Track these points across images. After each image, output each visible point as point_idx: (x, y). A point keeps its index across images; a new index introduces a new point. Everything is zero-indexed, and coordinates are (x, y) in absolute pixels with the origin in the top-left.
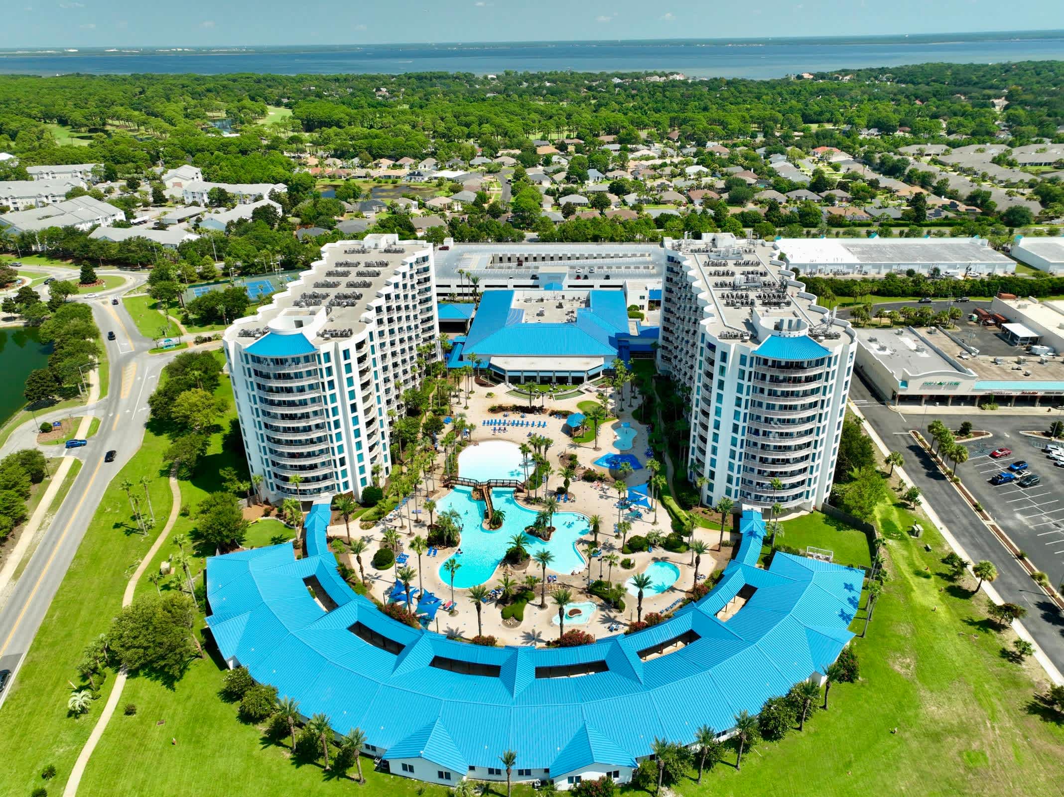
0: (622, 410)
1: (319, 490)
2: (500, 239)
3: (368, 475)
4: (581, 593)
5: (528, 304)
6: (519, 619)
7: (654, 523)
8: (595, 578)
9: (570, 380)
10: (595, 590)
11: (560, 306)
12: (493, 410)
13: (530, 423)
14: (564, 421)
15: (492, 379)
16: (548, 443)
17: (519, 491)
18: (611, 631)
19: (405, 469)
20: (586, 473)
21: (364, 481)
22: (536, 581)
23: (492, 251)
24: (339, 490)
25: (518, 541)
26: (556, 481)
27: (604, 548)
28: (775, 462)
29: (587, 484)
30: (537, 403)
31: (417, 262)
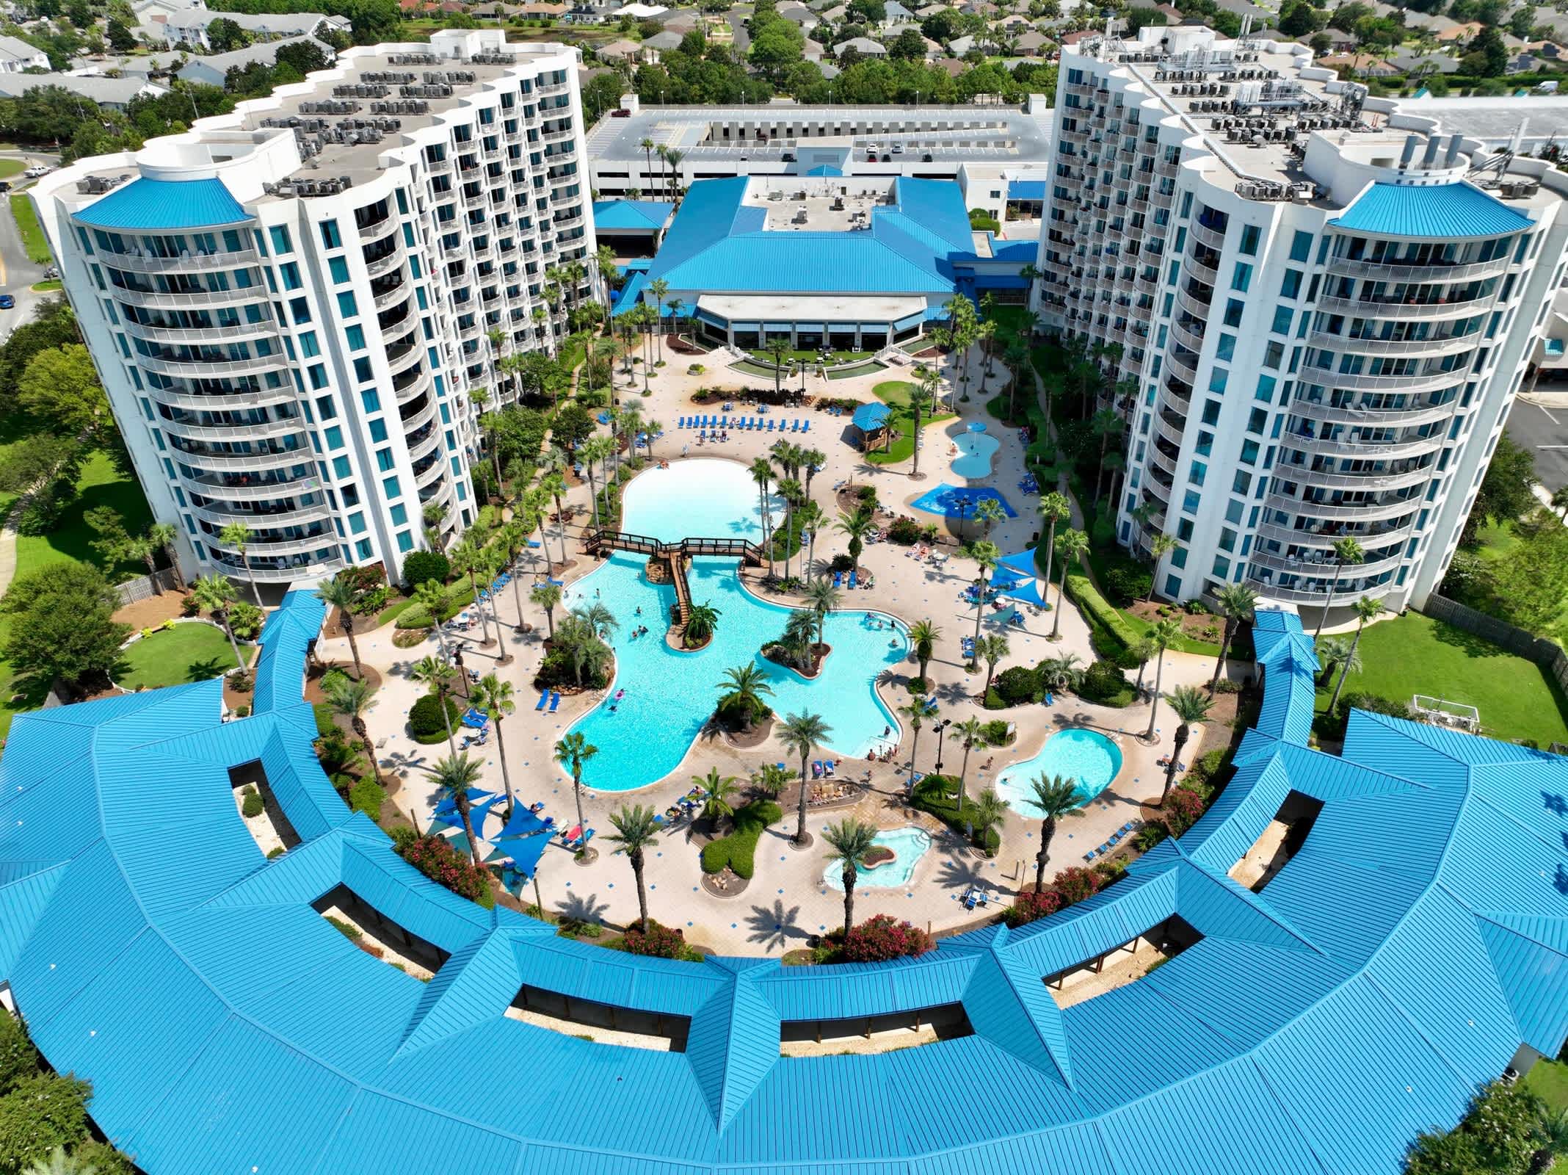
0: (965, 399)
1: (305, 559)
2: (725, 99)
3: (414, 523)
4: (892, 805)
5: (775, 203)
6: (745, 874)
7: (1052, 636)
8: (925, 768)
9: (858, 341)
10: (927, 798)
11: (838, 206)
12: (702, 398)
13: (777, 423)
14: (847, 421)
15: (700, 340)
16: (813, 461)
17: (751, 563)
18: (970, 907)
19: (507, 515)
20: (895, 525)
21: (405, 539)
22: (784, 778)
23: (711, 117)
24: (350, 560)
25: (745, 680)
26: (832, 543)
27: (942, 695)
28: (1340, 499)
29: (899, 550)
30: (791, 384)
31: (540, 80)
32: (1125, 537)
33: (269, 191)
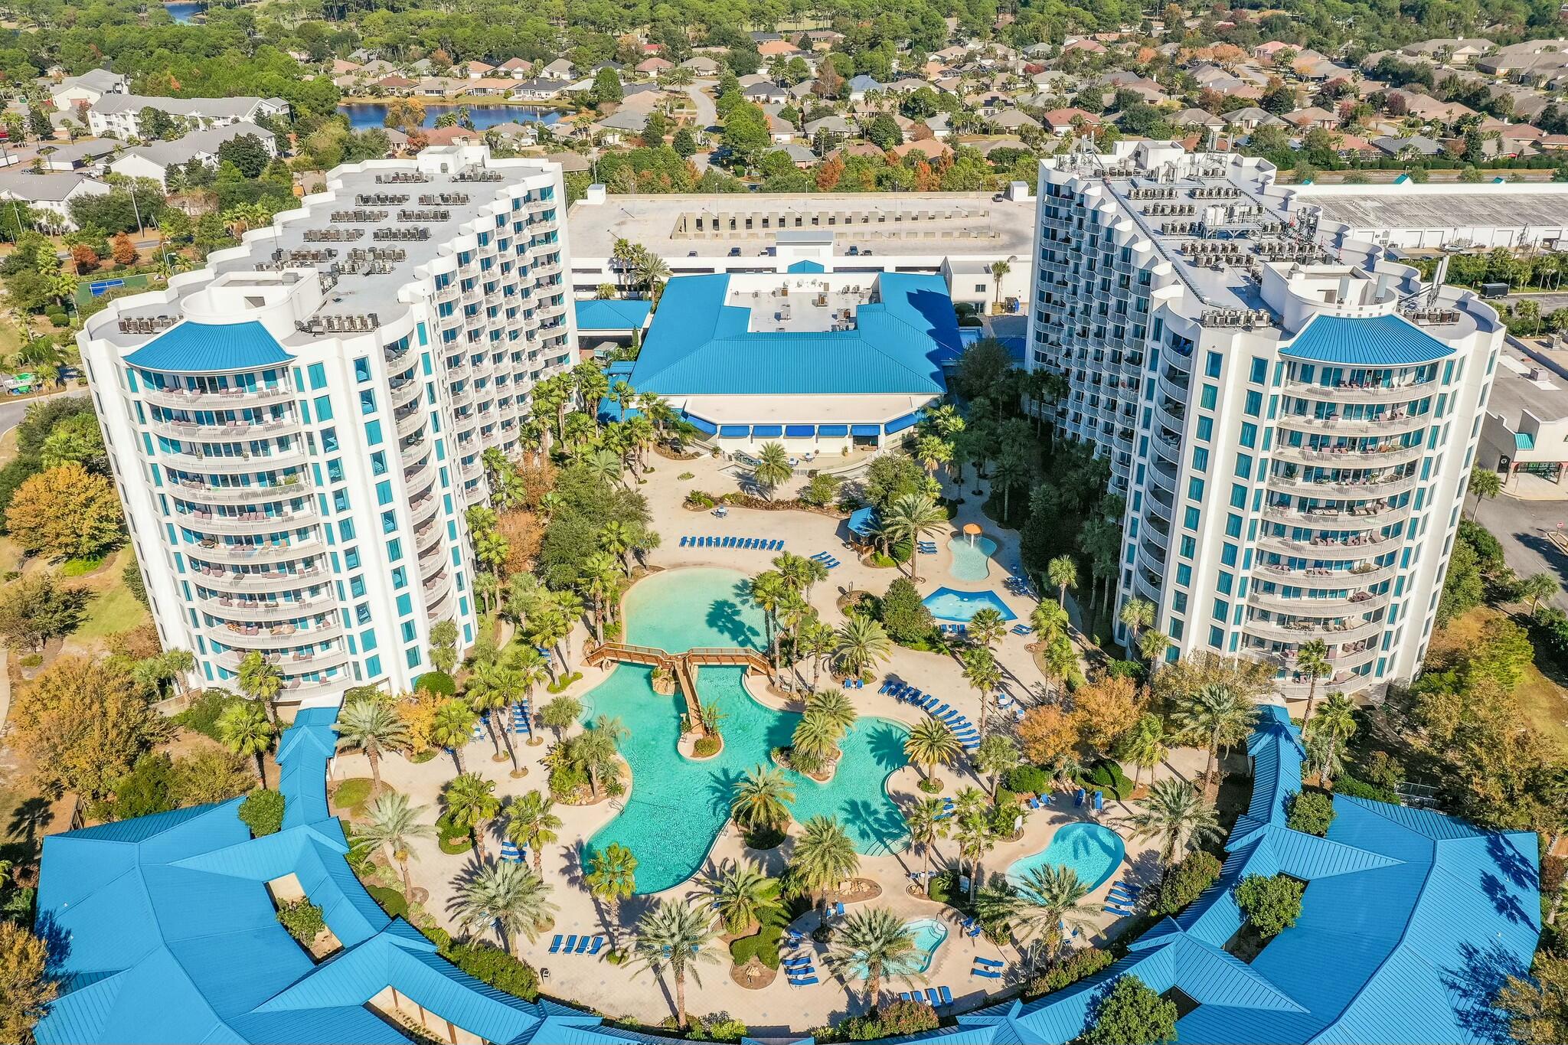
0: (960, 501)
3: (421, 642)
5: (757, 299)
6: (771, 966)
11: (821, 302)
12: (695, 501)
17: (757, 671)
21: (413, 656)
23: (682, 208)
24: (358, 676)
31: (528, 199)
32: (1122, 636)
33: (303, 328)
